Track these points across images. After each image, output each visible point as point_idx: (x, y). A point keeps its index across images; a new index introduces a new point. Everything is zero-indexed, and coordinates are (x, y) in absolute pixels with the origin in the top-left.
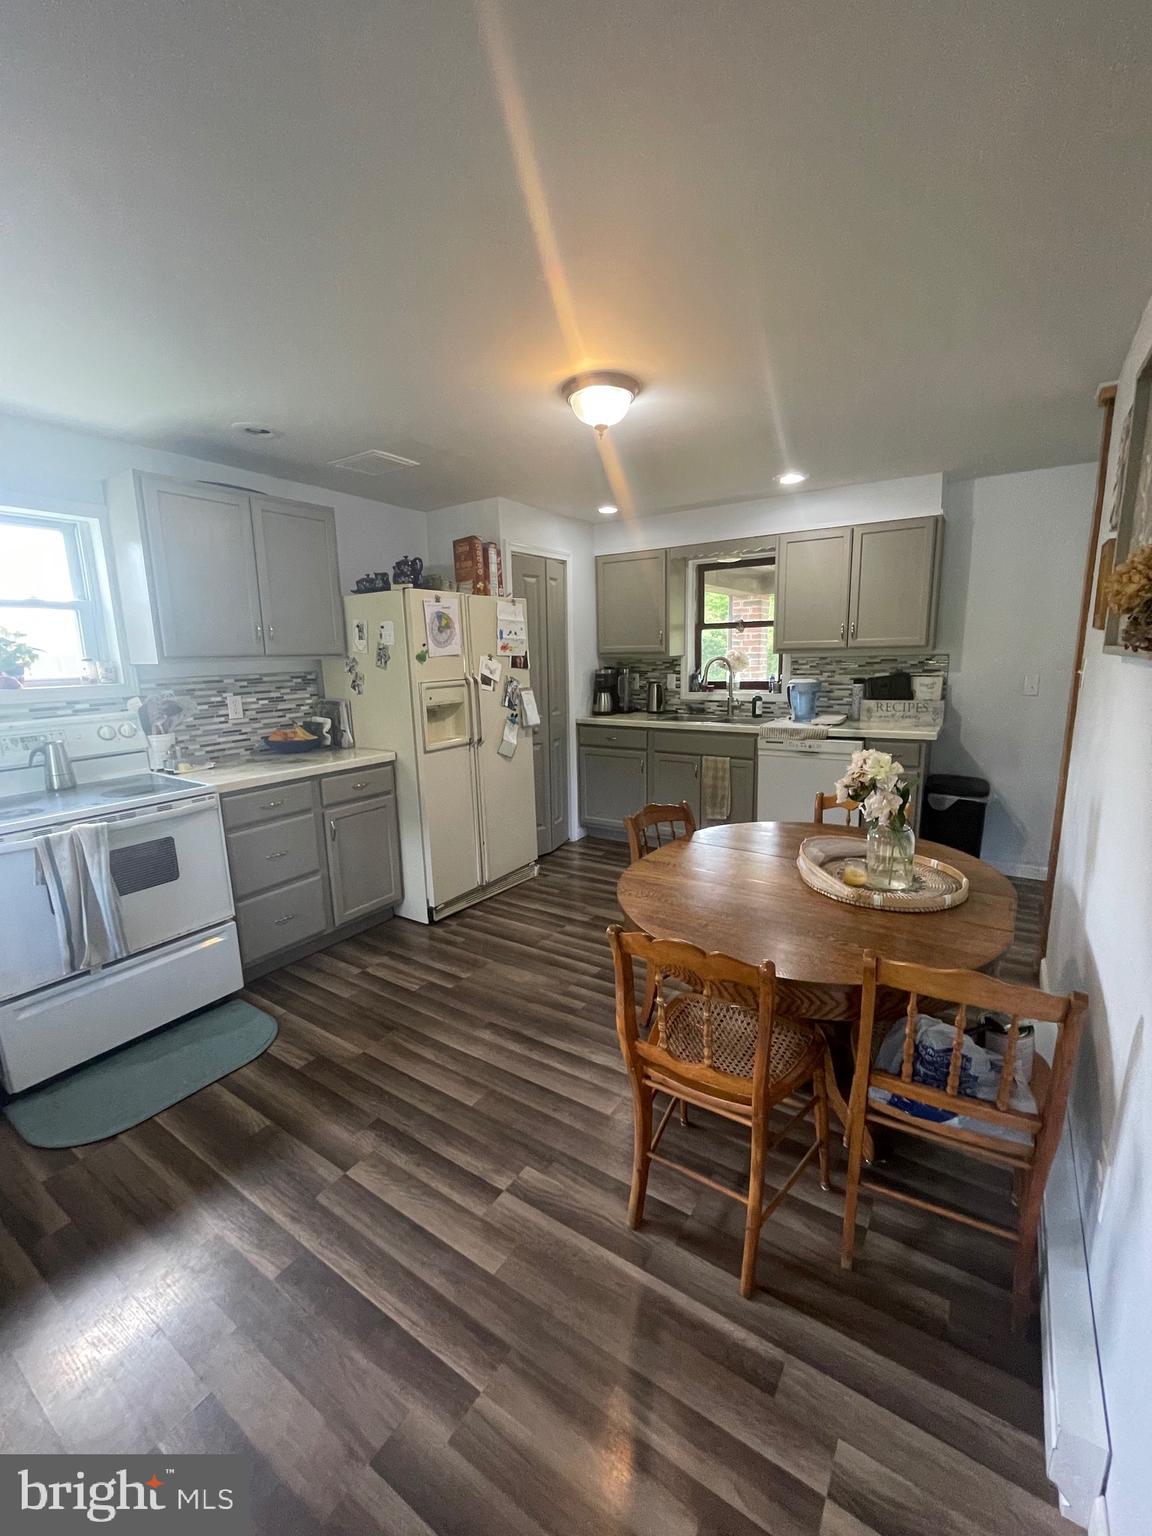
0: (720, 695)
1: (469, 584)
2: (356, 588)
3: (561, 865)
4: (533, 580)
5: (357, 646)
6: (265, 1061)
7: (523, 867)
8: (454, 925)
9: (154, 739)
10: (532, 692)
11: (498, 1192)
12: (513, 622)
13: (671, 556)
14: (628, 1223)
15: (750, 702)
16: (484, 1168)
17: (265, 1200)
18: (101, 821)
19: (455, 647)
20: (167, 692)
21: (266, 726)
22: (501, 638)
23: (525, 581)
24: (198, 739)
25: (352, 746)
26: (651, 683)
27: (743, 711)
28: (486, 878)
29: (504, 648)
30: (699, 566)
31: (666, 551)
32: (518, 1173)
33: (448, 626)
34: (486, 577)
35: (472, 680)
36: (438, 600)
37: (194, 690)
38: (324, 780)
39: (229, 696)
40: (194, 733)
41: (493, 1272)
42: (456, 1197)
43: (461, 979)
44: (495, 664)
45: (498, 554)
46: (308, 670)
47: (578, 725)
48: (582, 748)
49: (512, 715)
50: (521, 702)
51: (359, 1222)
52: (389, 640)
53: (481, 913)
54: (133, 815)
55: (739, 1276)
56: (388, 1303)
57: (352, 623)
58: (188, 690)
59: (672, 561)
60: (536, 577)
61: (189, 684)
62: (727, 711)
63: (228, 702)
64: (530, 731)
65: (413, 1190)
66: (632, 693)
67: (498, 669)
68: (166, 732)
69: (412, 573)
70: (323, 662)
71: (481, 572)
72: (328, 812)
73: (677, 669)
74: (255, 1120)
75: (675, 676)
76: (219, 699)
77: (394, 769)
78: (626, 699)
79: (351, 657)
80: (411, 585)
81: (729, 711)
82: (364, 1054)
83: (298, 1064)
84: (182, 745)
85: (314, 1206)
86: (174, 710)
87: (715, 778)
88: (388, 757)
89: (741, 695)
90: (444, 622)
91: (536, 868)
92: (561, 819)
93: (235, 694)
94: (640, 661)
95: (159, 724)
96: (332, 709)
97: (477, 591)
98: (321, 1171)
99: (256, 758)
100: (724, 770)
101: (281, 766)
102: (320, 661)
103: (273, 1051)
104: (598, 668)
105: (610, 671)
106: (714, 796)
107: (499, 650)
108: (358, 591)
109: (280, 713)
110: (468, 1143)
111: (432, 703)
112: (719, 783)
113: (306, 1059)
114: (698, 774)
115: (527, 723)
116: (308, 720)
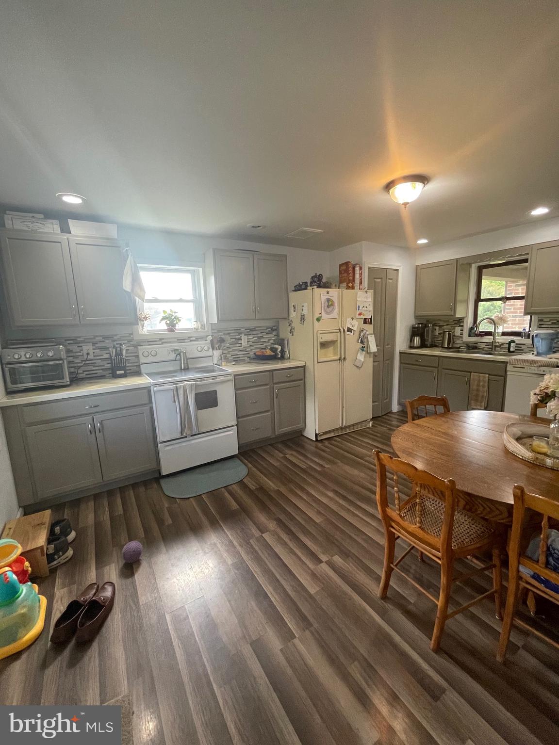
0: (488, 339)
1: (345, 285)
2: (294, 289)
3: (385, 423)
4: (379, 280)
5: (293, 314)
6: (241, 483)
7: (364, 421)
8: (326, 443)
9: (215, 352)
10: (373, 336)
11: (321, 562)
12: (365, 301)
13: (460, 262)
14: (378, 595)
15: (507, 344)
16: (317, 550)
17: (231, 535)
18: (194, 381)
19: (335, 314)
20: (221, 334)
21: (256, 348)
22: (359, 309)
23: (375, 281)
24: (231, 353)
25: (289, 358)
26: (444, 332)
27: (502, 348)
28: (344, 424)
29: (360, 314)
30: (479, 266)
31: (457, 260)
32: (332, 556)
33: (332, 305)
34: (354, 280)
35: (342, 330)
36: (328, 293)
37: (230, 333)
38: (274, 372)
39: (243, 336)
40: (229, 350)
41: (312, 593)
42: (303, 558)
43: (325, 467)
44: (355, 322)
45: (361, 269)
46: (273, 325)
47: (400, 353)
48: (402, 365)
49: (362, 347)
50: (368, 340)
51: (264, 556)
52: (305, 312)
53: (340, 440)
54: (204, 380)
55: (431, 640)
56: (269, 589)
57: (292, 304)
58: (228, 333)
59: (461, 266)
60: (381, 278)
61: (228, 330)
62: (492, 348)
63: (242, 338)
64: (372, 355)
65: (286, 549)
66: (434, 337)
67: (356, 325)
68: (219, 350)
69: (318, 282)
70: (280, 322)
71: (351, 278)
72: (276, 386)
73: (461, 324)
74: (234, 505)
75: (460, 328)
76: (239, 337)
77: (305, 370)
78: (430, 340)
79: (290, 320)
80: (316, 287)
81: (493, 348)
82: (278, 490)
83: (253, 488)
84: (225, 355)
85: (249, 543)
86: (222, 341)
87: (478, 385)
88: (303, 364)
89: (500, 339)
90: (330, 303)
91: (371, 423)
92: (388, 400)
93: (245, 335)
94: (440, 320)
95: (217, 346)
96: (281, 342)
97: (348, 288)
98: (253, 531)
99: (252, 361)
100: (485, 382)
101: (258, 365)
102: (278, 321)
103: (245, 480)
104: (414, 324)
105: (420, 325)
106: (477, 395)
107: (357, 315)
108: (295, 291)
109: (262, 343)
110: (313, 538)
111: (323, 340)
112: (481, 389)
113: (256, 487)
114: (468, 382)
115: (370, 350)
116: (272, 346)
